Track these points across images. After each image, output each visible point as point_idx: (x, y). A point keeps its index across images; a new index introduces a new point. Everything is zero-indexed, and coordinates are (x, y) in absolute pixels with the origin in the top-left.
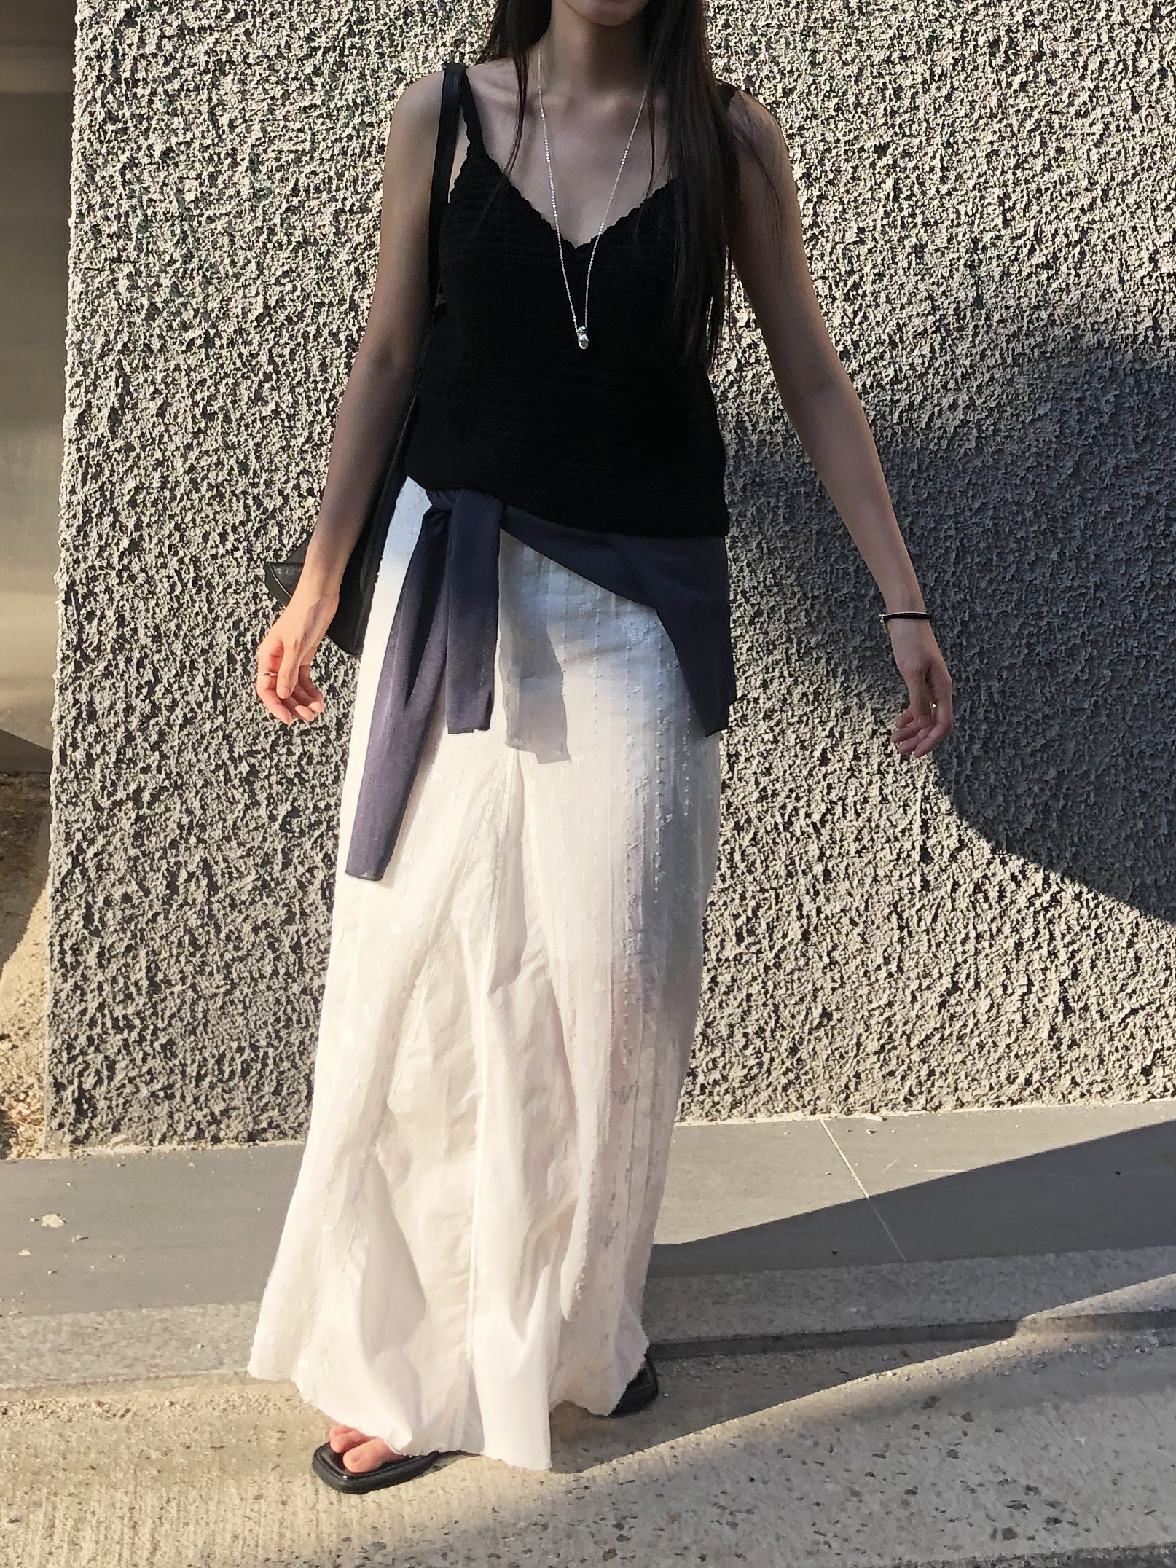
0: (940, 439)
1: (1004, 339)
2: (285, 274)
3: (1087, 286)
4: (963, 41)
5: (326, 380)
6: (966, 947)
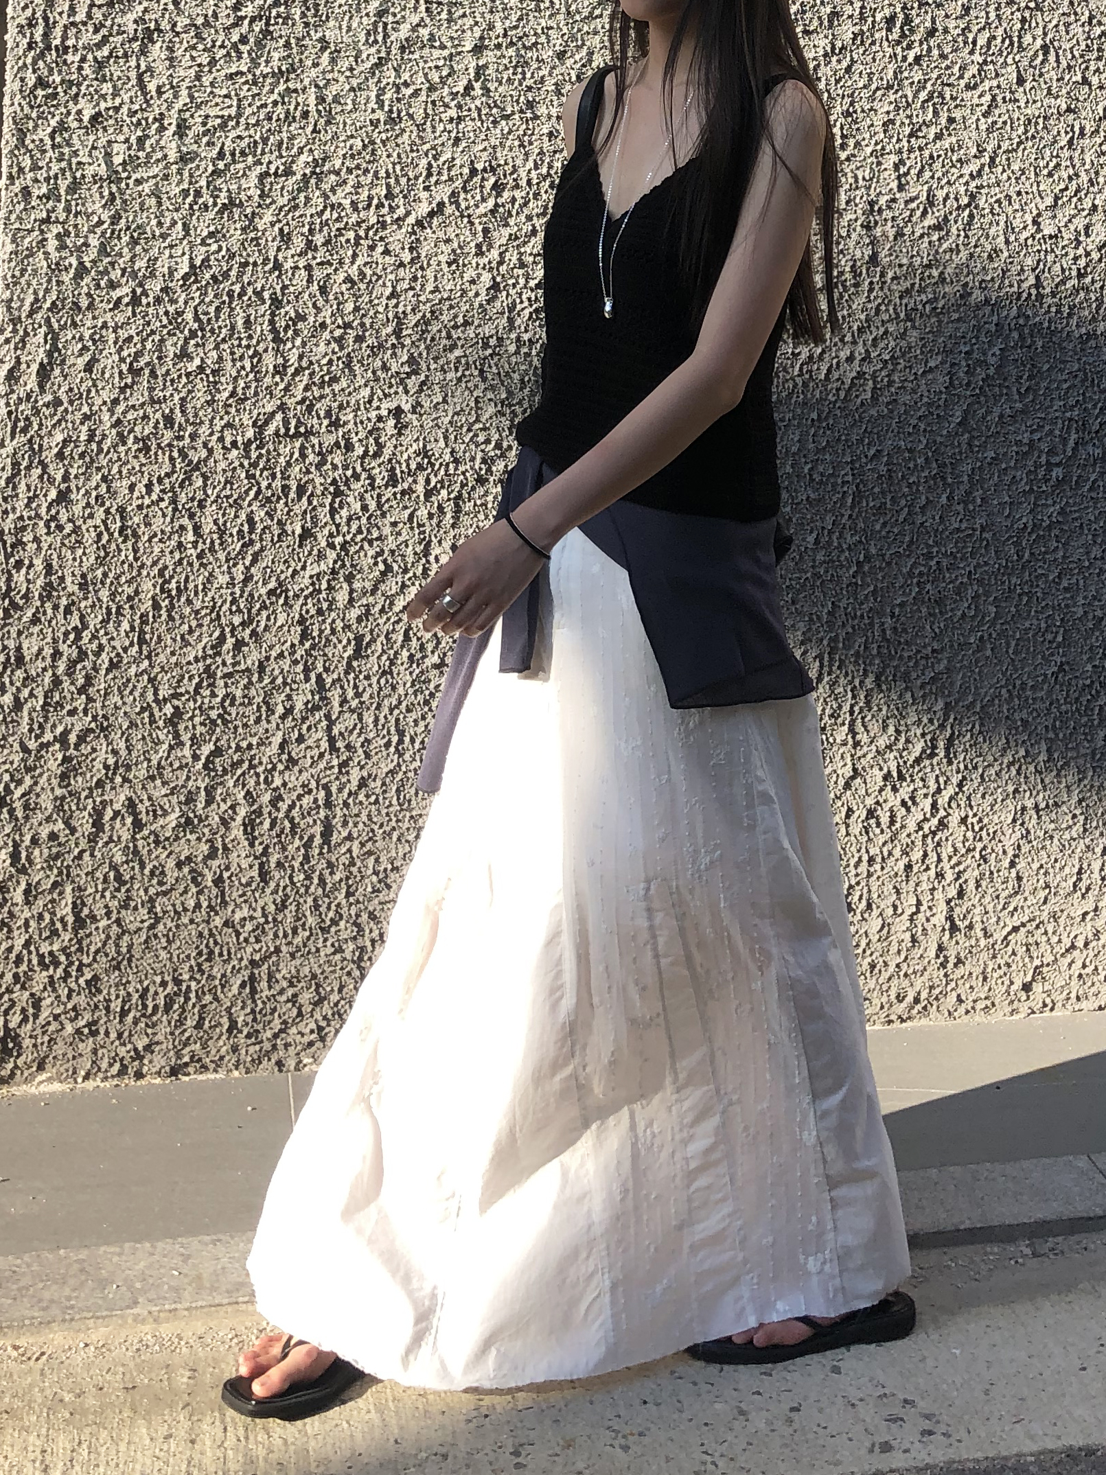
0: (838, 390)
1: (897, 295)
2: (211, 235)
3: (976, 246)
4: (862, 18)
5: (250, 337)
6: (859, 870)
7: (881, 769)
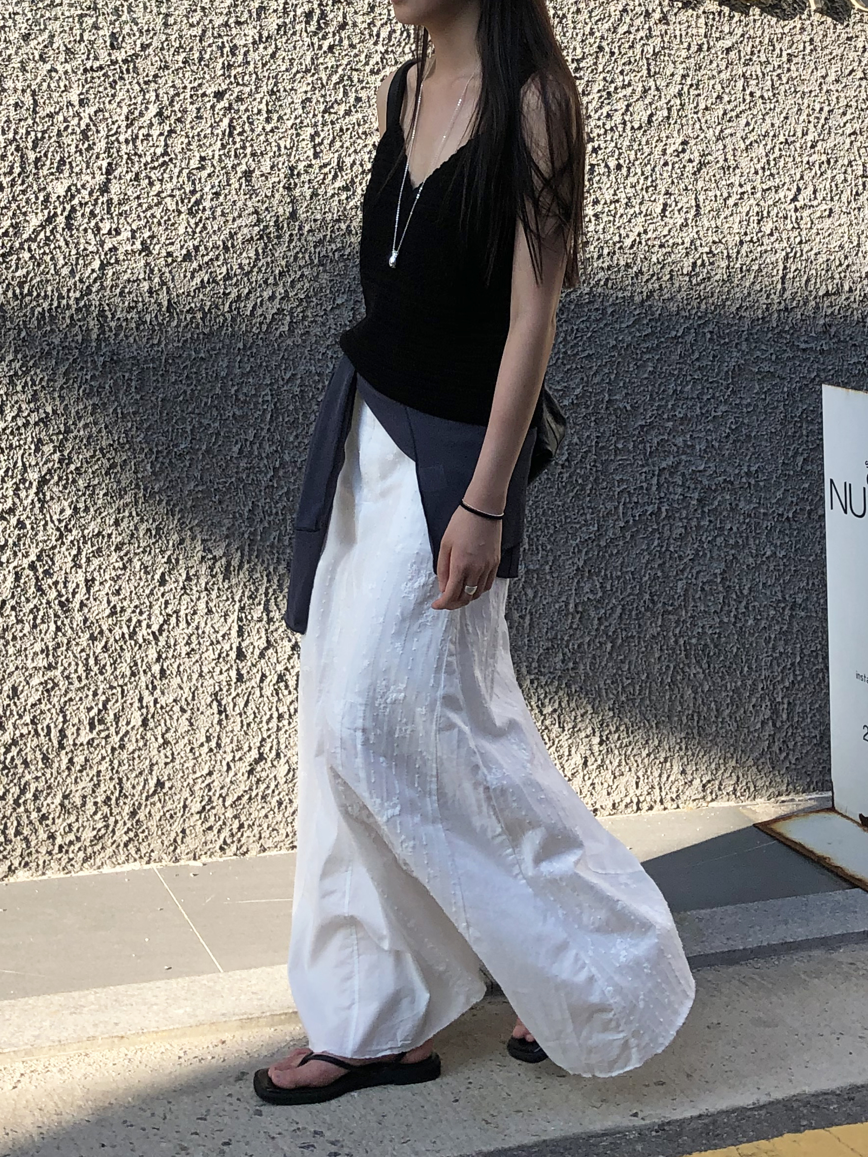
0: (261, 323)
1: (312, 244)
4: (285, 12)
6: (270, 726)
7: (290, 641)
